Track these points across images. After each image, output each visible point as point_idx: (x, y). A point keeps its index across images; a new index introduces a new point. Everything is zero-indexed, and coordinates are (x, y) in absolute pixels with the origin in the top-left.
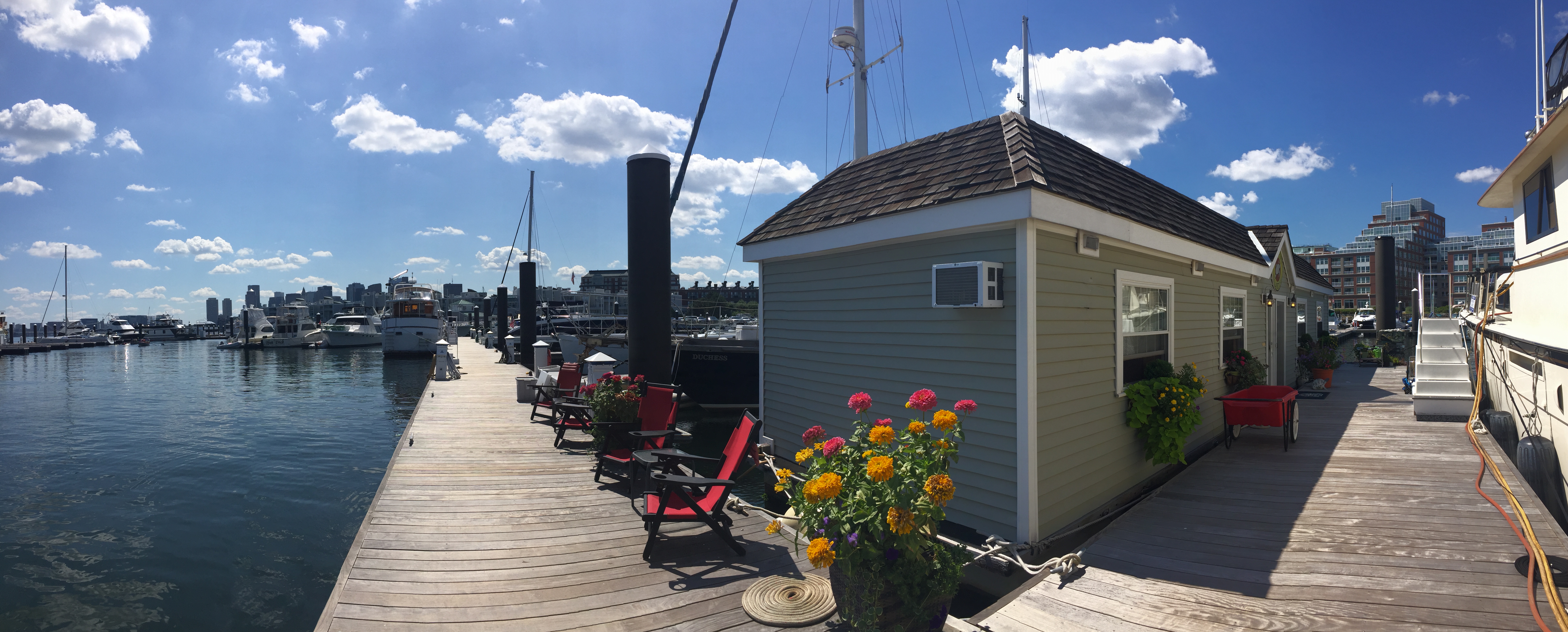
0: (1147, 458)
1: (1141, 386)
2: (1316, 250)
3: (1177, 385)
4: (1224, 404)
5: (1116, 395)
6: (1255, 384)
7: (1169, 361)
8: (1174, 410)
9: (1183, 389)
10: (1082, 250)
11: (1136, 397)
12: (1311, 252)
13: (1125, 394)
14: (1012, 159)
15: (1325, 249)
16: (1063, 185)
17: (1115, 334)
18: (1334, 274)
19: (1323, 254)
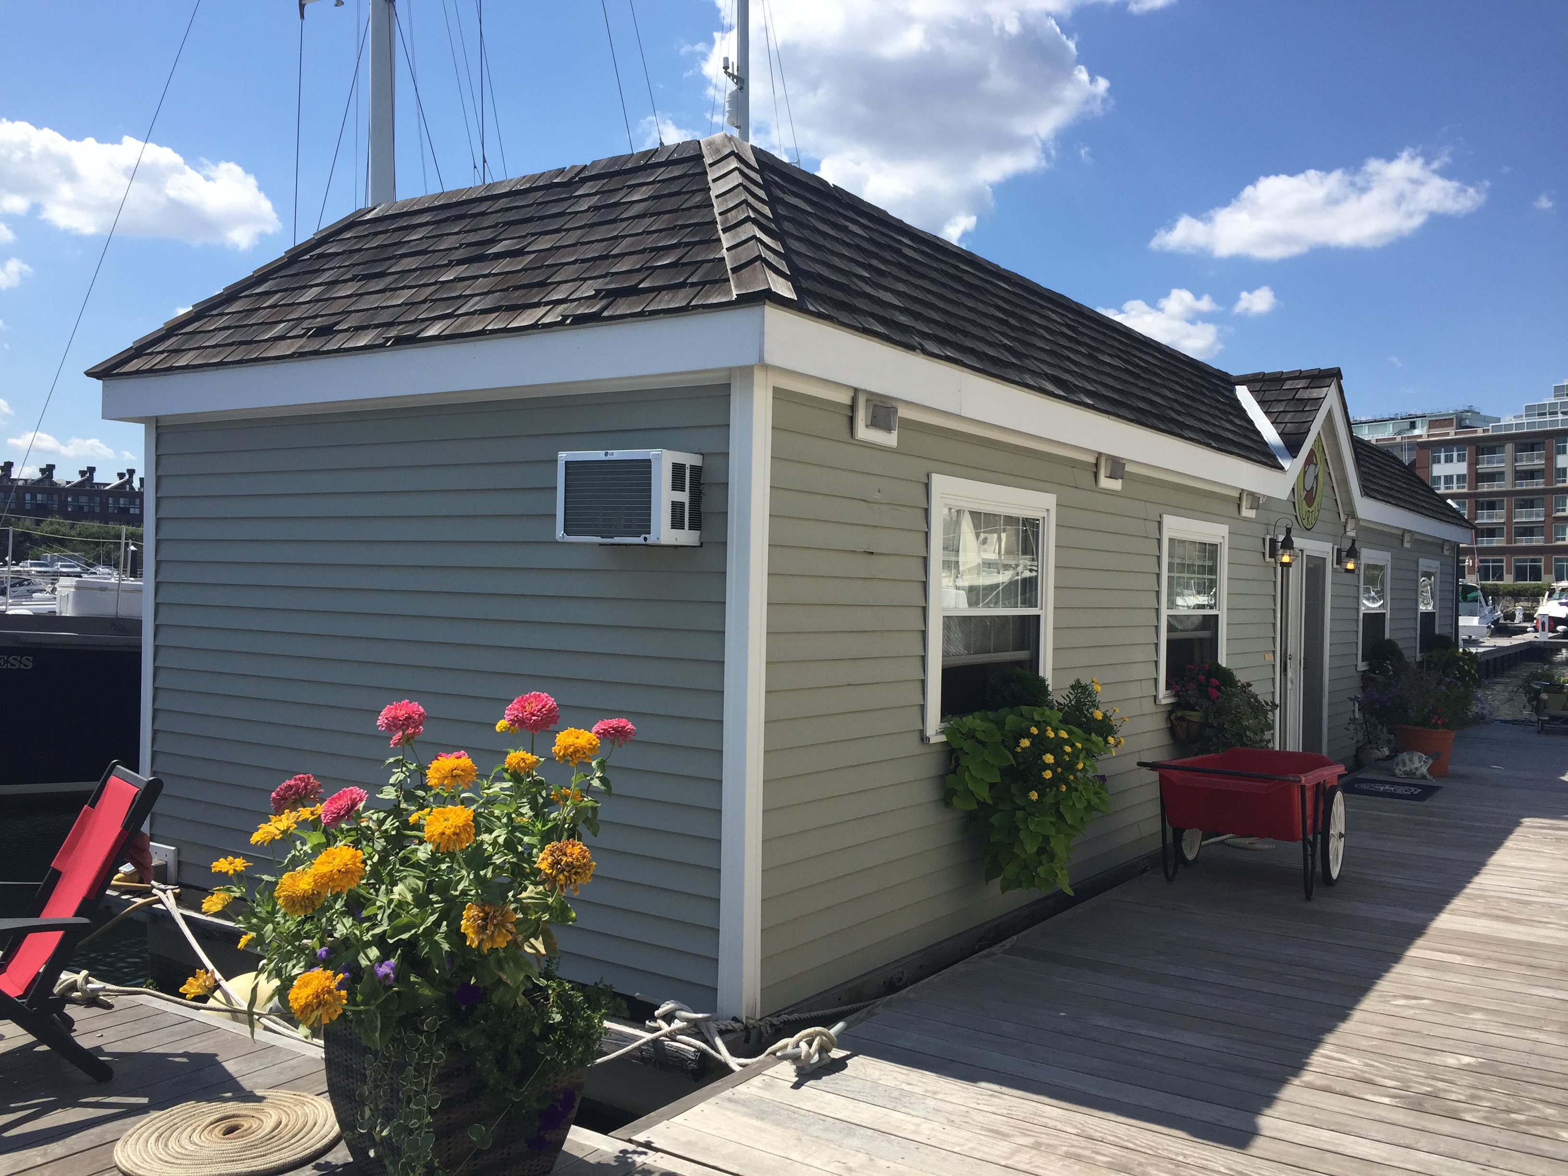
0: (989, 877)
1: (978, 722)
2: (1432, 424)
3: (1055, 723)
4: (1163, 780)
5: (923, 738)
6: (1243, 744)
7: (1041, 674)
8: (1048, 774)
9: (1069, 732)
10: (864, 433)
11: (966, 745)
12: (1416, 432)
13: (943, 738)
14: (728, 240)
15: (1459, 421)
16: (830, 298)
17: (925, 610)
18: (1485, 487)
19: (1451, 434)
